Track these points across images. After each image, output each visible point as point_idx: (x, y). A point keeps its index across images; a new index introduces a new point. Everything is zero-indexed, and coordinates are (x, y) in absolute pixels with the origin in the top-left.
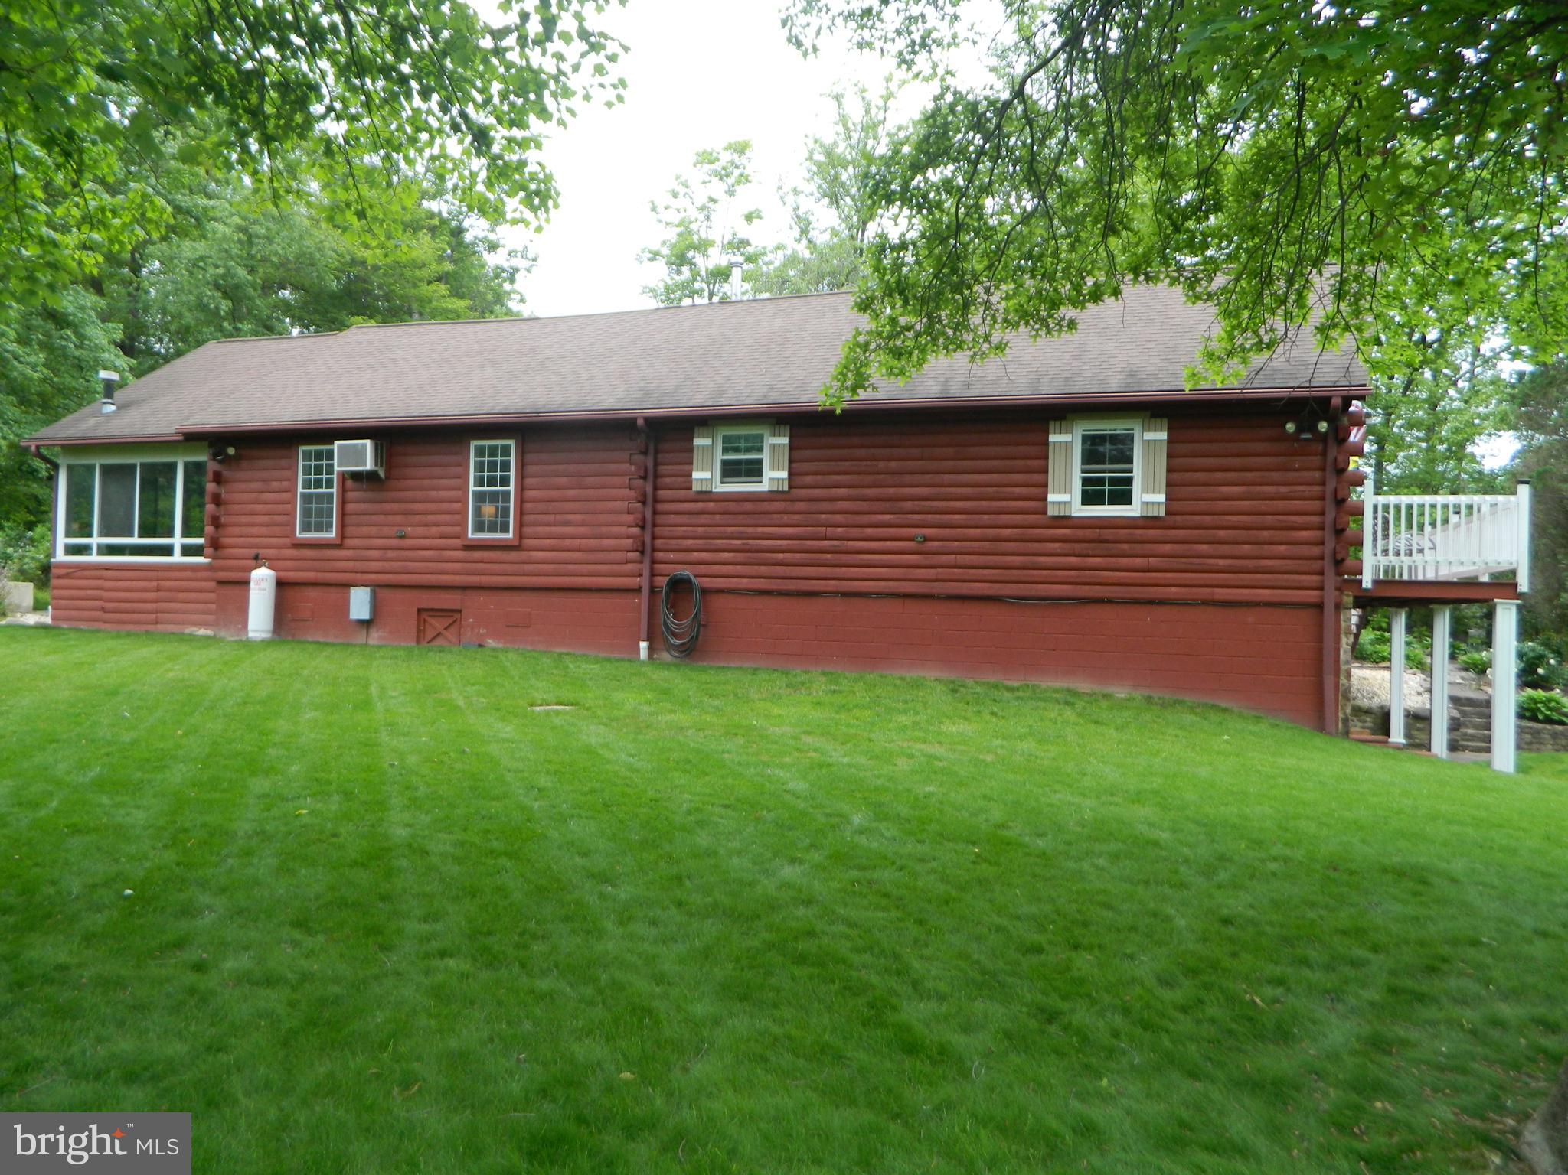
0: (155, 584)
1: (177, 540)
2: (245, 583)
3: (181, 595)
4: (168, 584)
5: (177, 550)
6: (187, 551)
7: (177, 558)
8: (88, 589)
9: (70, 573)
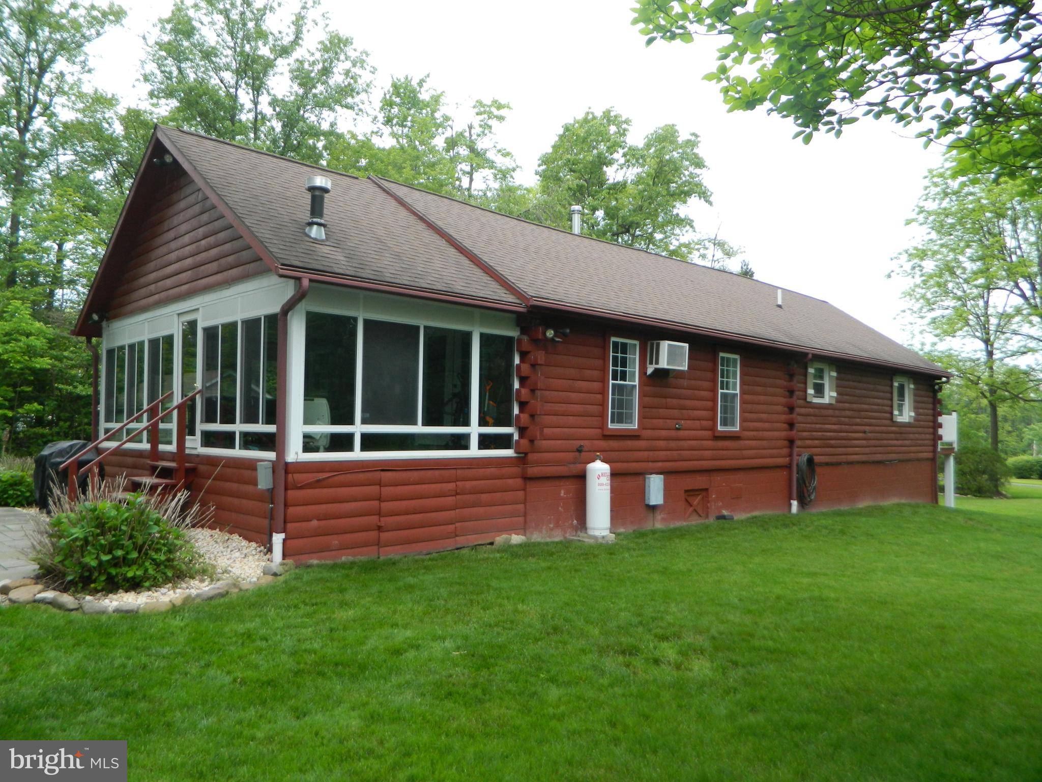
0: (452, 486)
1: (474, 430)
2: (582, 477)
3: (484, 497)
4: (468, 485)
5: (474, 441)
6: (486, 442)
7: (474, 451)
8: (355, 501)
9: (324, 479)
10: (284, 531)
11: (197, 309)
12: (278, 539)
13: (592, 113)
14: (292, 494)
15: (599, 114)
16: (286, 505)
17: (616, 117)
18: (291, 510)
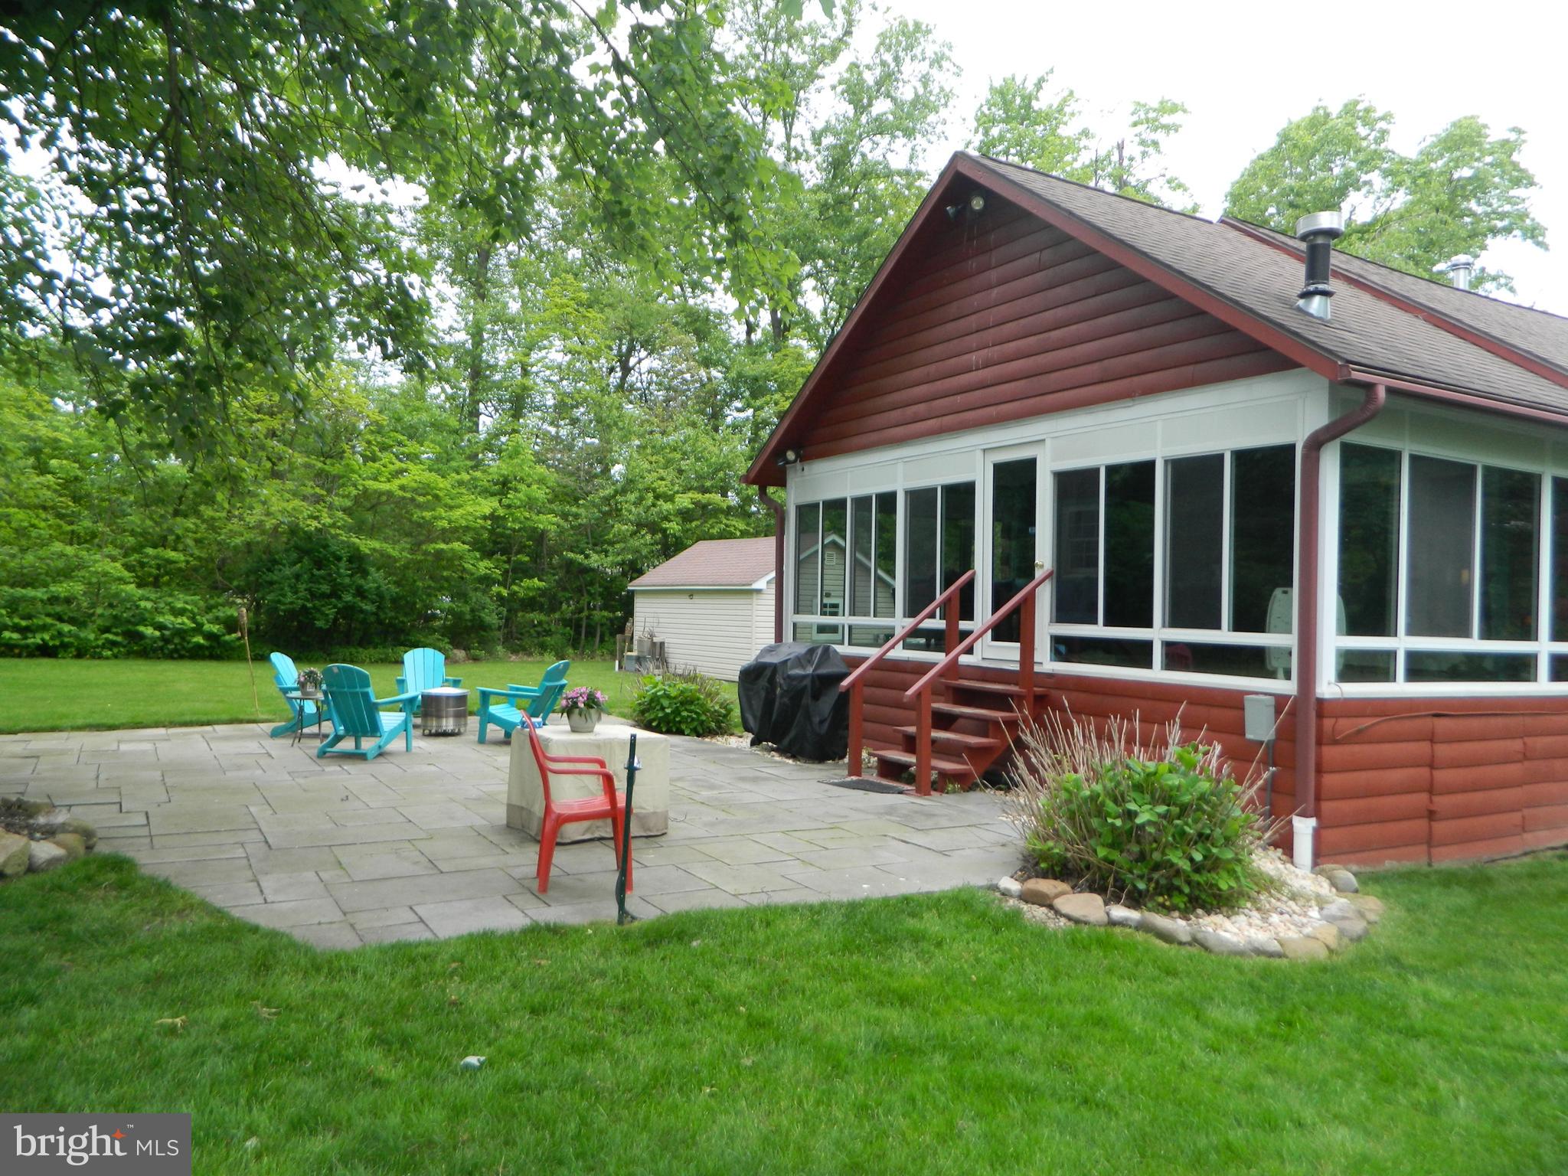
1: (1543, 647)
3: (1558, 765)
5: (1543, 667)
6: (1558, 668)
7: (1543, 684)
8: (1402, 767)
9: (1367, 728)
10: (1317, 814)
11: (1043, 440)
12: (1304, 828)
13: (1325, 108)
14: (1330, 752)
15: (1335, 109)
16: (1319, 771)
17: (1367, 111)
18: (1329, 780)
